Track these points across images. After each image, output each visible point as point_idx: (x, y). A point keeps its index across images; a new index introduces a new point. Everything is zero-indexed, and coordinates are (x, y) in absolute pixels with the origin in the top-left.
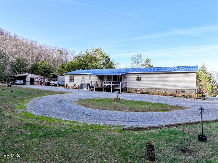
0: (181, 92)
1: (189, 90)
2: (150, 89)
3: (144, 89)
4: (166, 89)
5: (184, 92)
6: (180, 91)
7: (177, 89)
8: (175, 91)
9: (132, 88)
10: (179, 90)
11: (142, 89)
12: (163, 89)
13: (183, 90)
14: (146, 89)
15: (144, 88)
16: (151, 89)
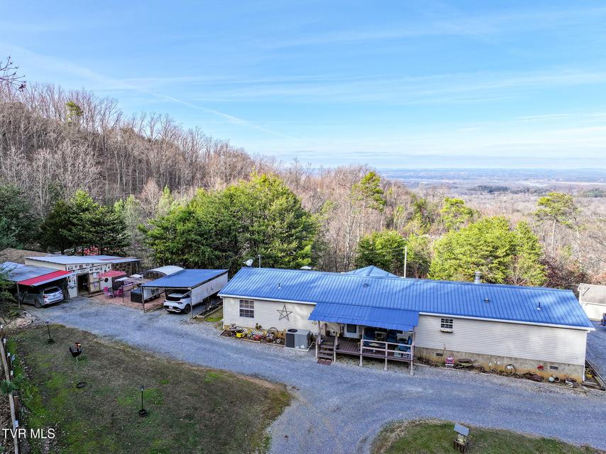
0: (549, 368)
1: (569, 365)
2: (475, 356)
3: (460, 353)
4: (516, 359)
5: (556, 368)
6: (549, 365)
7: (540, 361)
8: (536, 366)
9: (427, 349)
10: (545, 363)
11: (455, 354)
12: (507, 357)
13: (554, 363)
14: (464, 354)
15: (458, 352)
16: (478, 355)
